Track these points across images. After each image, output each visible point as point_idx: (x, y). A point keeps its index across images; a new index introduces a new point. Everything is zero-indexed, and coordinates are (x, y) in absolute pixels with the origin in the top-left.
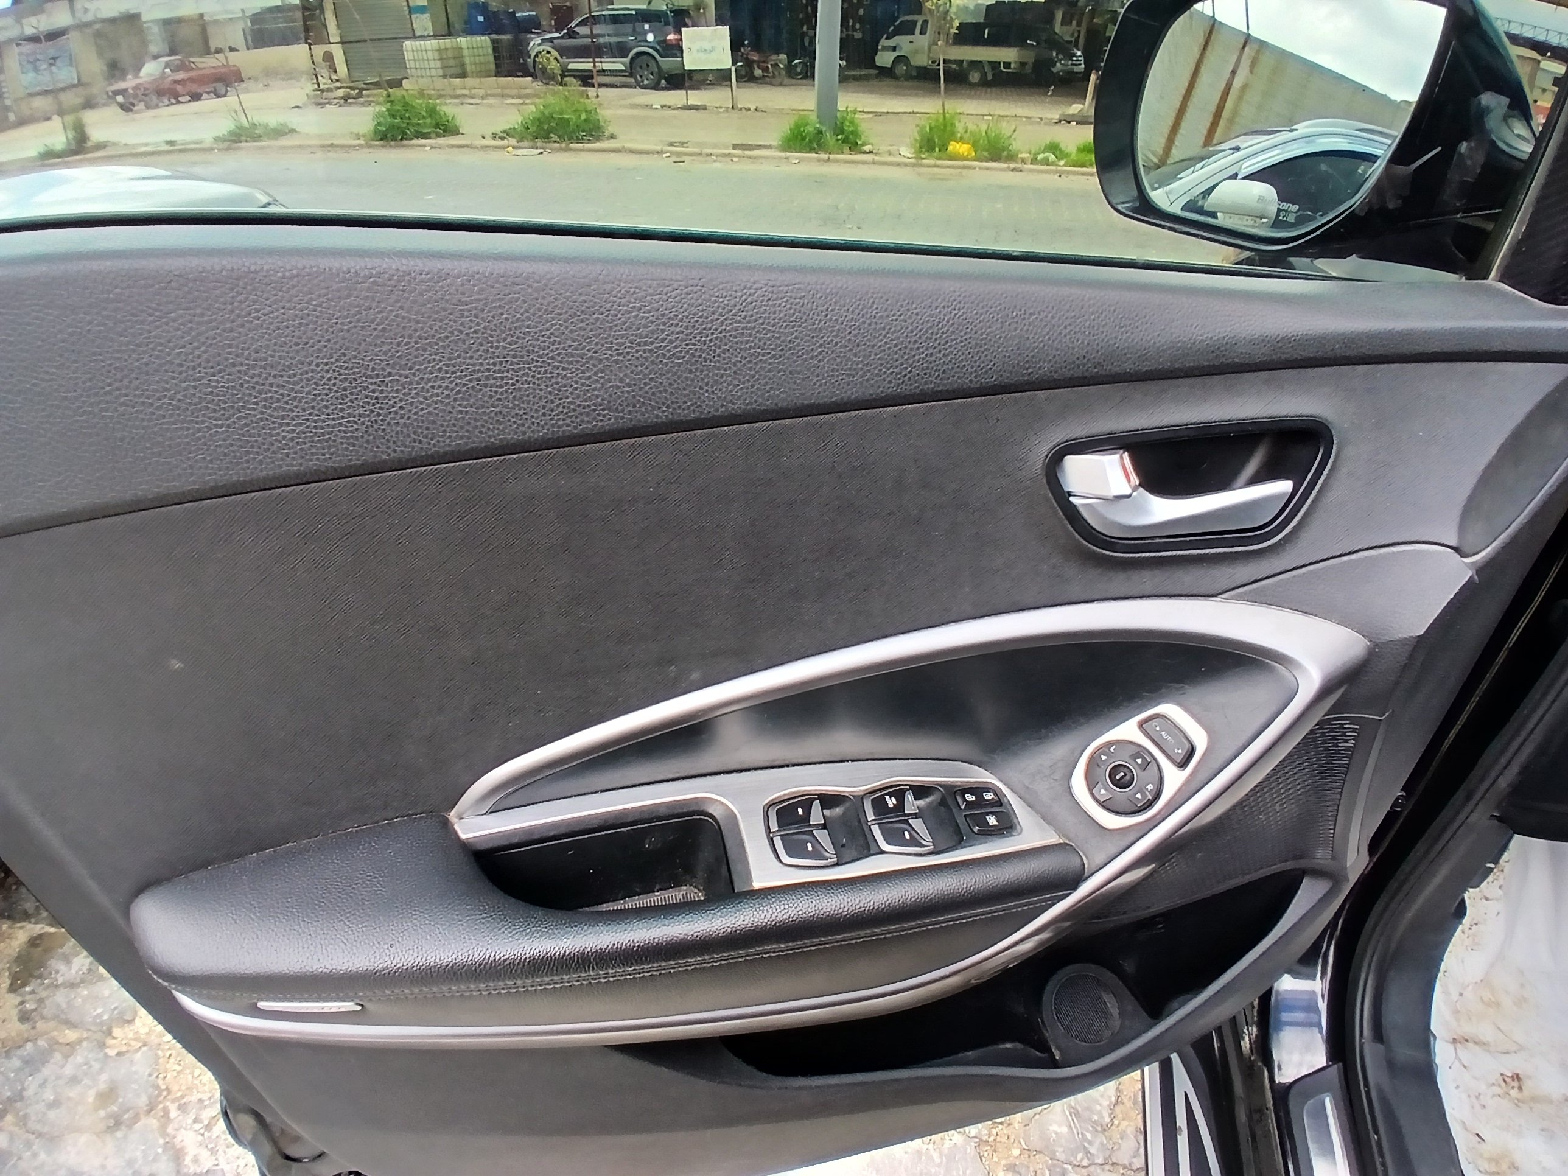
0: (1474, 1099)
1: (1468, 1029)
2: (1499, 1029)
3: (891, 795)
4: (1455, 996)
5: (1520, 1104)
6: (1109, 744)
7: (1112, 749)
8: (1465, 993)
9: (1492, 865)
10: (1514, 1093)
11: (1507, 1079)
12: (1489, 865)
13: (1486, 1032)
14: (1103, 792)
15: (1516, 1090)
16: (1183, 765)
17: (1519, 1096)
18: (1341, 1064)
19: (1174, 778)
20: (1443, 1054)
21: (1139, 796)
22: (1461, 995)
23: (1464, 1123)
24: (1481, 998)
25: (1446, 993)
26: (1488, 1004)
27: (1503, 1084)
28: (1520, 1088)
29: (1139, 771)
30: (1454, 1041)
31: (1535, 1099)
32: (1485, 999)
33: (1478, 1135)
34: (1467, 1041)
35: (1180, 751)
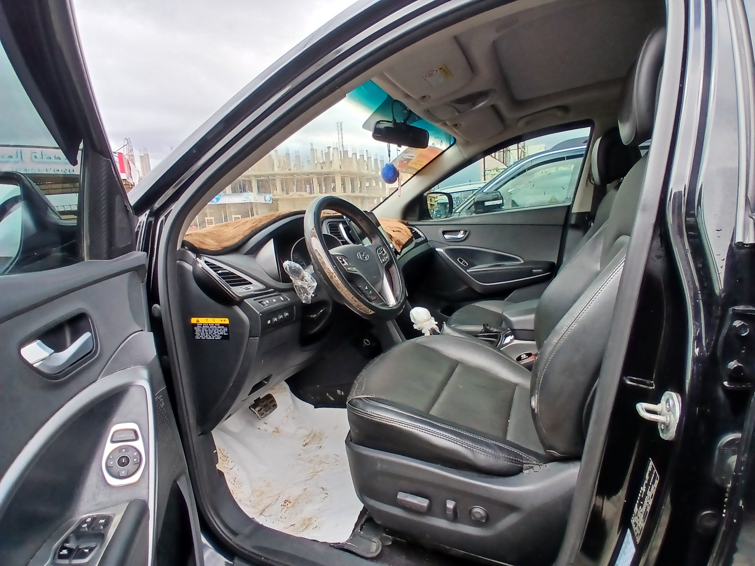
0: (280, 520)
1: (262, 507)
2: (269, 497)
3: (61, 551)
4: (249, 504)
5: (294, 505)
6: (108, 458)
7: (111, 457)
8: (251, 500)
9: (216, 451)
10: (289, 505)
11: (284, 505)
12: (214, 452)
13: (266, 502)
14: (123, 472)
15: (289, 504)
16: (137, 438)
17: (292, 504)
18: (236, 557)
19: (139, 444)
20: (261, 520)
21: (135, 460)
22: (250, 501)
23: (285, 528)
24: (257, 496)
25: (245, 505)
26: (261, 495)
27: (284, 507)
28: (290, 502)
29: (127, 453)
30: (261, 514)
31: (296, 500)
32: (258, 495)
33: (291, 525)
34: (264, 510)
35: (132, 435)
